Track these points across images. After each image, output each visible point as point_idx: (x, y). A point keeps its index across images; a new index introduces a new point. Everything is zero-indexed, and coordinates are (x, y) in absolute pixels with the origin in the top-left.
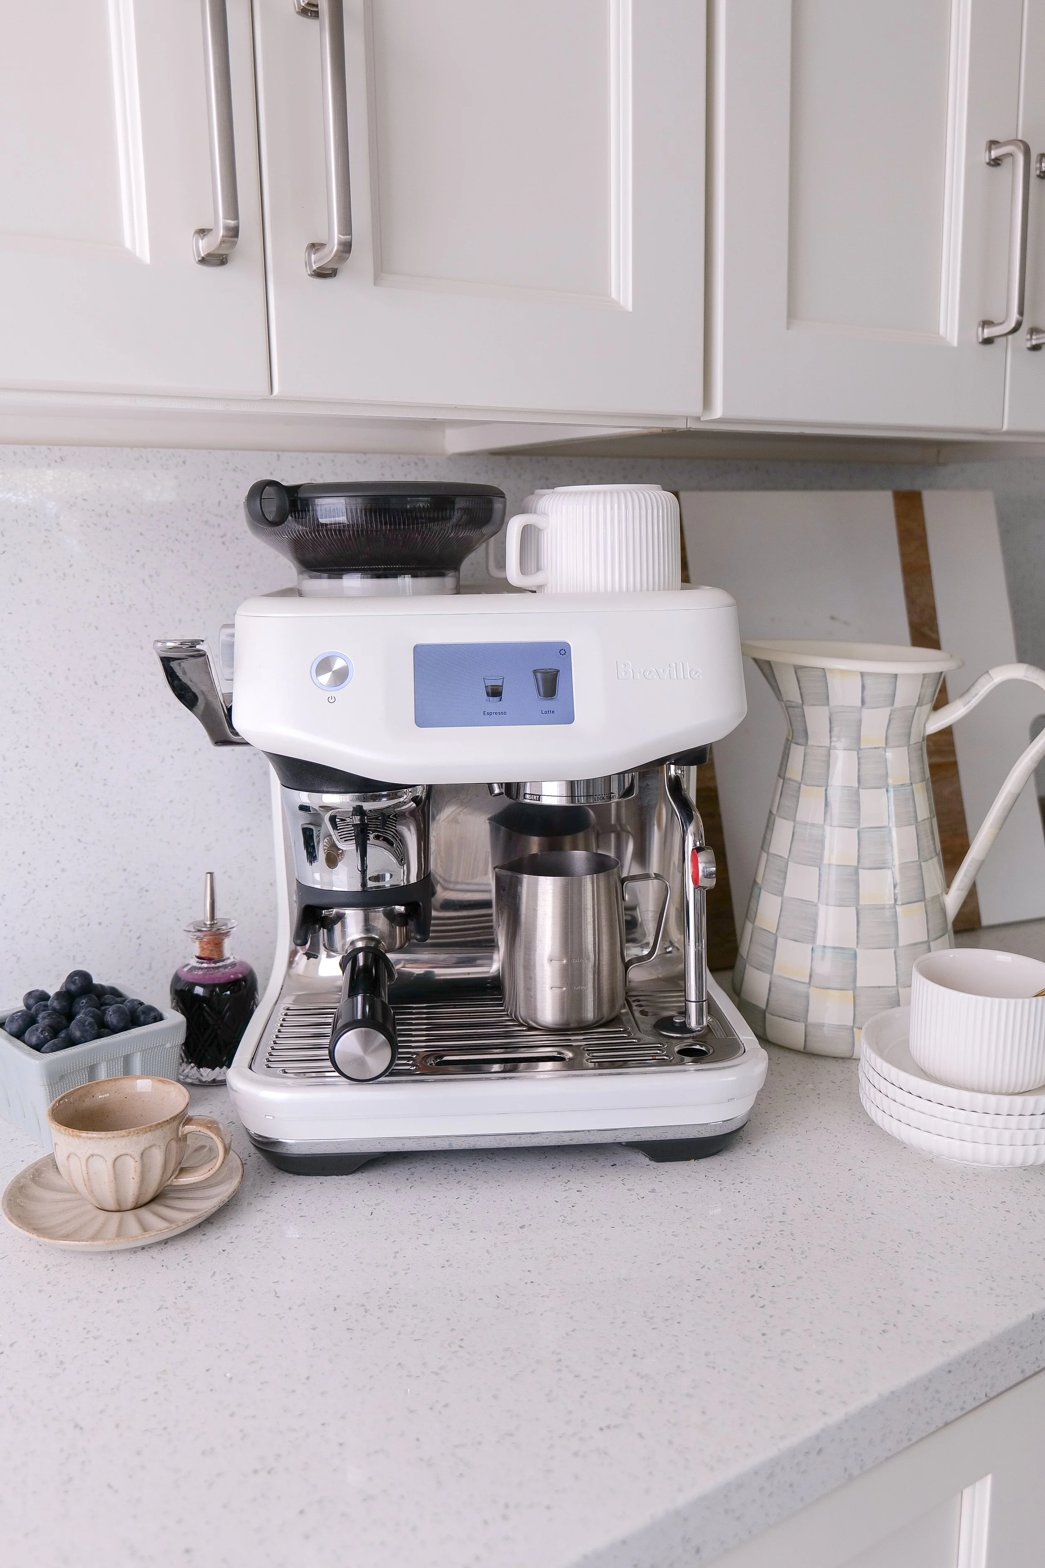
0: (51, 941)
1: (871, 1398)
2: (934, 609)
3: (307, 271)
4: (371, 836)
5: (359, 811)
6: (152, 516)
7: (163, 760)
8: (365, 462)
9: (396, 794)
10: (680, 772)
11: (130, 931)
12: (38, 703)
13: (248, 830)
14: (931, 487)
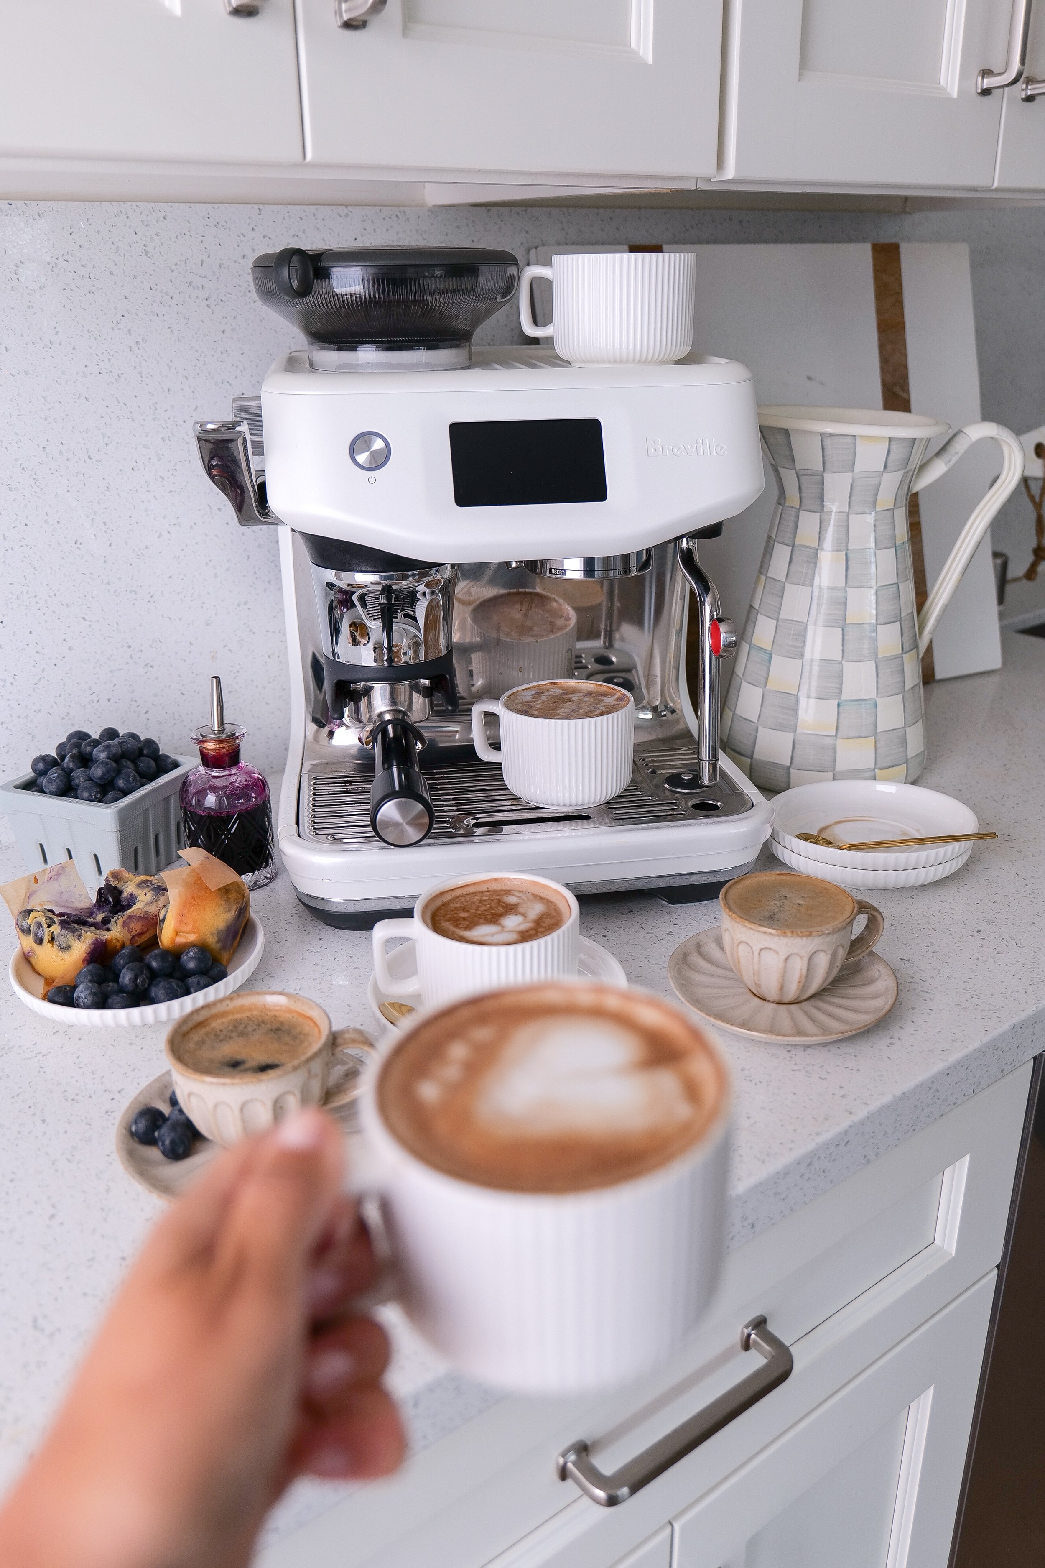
0: (63, 718)
1: (887, 1098)
2: (906, 367)
3: (337, 22)
4: (399, 615)
5: (387, 590)
6: (135, 277)
7: (160, 536)
8: (347, 215)
9: (427, 572)
10: (692, 544)
11: (138, 706)
12: (34, 479)
13: (245, 603)
14: (908, 239)
